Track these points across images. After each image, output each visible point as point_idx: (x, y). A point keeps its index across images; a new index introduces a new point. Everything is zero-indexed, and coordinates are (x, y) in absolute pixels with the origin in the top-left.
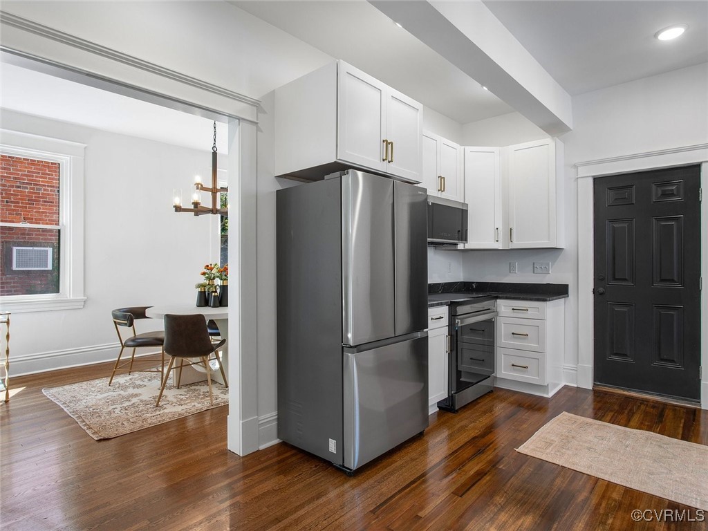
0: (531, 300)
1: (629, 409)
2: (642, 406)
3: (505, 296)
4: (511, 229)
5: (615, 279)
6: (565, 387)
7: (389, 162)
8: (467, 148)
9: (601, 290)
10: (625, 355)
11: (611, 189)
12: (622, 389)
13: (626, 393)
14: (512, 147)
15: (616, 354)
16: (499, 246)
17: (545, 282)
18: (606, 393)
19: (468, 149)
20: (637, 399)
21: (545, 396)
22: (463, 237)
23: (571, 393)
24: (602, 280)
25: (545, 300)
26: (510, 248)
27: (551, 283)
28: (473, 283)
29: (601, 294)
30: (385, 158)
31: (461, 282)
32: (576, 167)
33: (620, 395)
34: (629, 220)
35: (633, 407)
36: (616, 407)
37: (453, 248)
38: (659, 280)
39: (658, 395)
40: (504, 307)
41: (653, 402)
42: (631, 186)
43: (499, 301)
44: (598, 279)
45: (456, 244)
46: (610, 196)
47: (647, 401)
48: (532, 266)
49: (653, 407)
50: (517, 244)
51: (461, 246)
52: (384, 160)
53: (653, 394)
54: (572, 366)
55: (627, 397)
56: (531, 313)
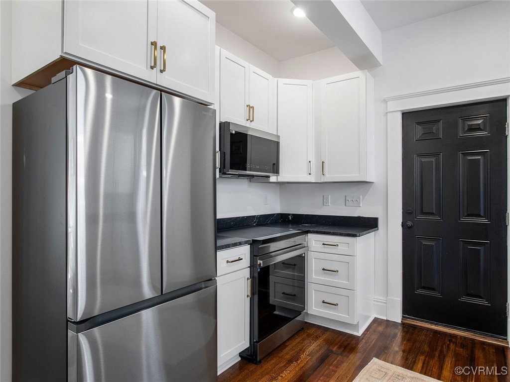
0: (341, 235)
1: (439, 349)
2: (451, 344)
3: (316, 230)
4: (323, 162)
5: (423, 213)
6: (376, 320)
7: (161, 71)
8: (280, 79)
9: (409, 223)
10: (433, 289)
11: (418, 123)
12: (430, 323)
13: (434, 327)
14: (324, 81)
15: (424, 288)
16: (312, 179)
17: (356, 215)
18: (415, 327)
19: (282, 81)
20: (444, 334)
21: (355, 333)
22: (276, 170)
23: (381, 329)
24: (411, 213)
25: (354, 236)
26: (322, 181)
27: (361, 216)
28: (289, 214)
29: (410, 228)
30: (153, 65)
31: (278, 214)
32: (385, 101)
33: (428, 330)
34: (436, 155)
35: (442, 347)
36: (426, 348)
37: (265, 180)
38: (466, 214)
39: (465, 330)
40: (315, 241)
41: (461, 337)
42: (438, 121)
43: (310, 236)
44: (407, 213)
45: (269, 177)
46: (419, 131)
47: (455, 336)
48: (344, 199)
49: (463, 346)
50: (329, 177)
51: (273, 179)
52: (152, 68)
53: (460, 329)
54: (382, 298)
55: (436, 332)
56: (341, 249)
